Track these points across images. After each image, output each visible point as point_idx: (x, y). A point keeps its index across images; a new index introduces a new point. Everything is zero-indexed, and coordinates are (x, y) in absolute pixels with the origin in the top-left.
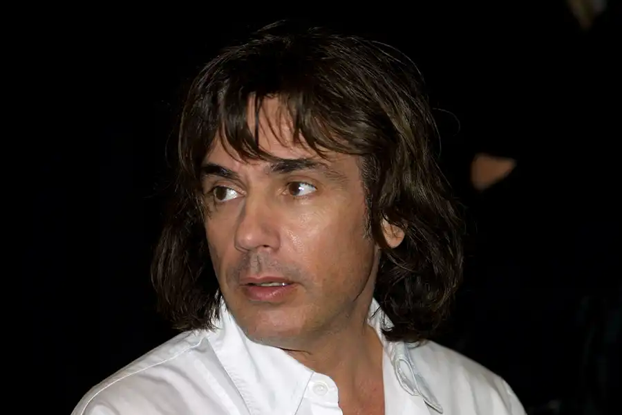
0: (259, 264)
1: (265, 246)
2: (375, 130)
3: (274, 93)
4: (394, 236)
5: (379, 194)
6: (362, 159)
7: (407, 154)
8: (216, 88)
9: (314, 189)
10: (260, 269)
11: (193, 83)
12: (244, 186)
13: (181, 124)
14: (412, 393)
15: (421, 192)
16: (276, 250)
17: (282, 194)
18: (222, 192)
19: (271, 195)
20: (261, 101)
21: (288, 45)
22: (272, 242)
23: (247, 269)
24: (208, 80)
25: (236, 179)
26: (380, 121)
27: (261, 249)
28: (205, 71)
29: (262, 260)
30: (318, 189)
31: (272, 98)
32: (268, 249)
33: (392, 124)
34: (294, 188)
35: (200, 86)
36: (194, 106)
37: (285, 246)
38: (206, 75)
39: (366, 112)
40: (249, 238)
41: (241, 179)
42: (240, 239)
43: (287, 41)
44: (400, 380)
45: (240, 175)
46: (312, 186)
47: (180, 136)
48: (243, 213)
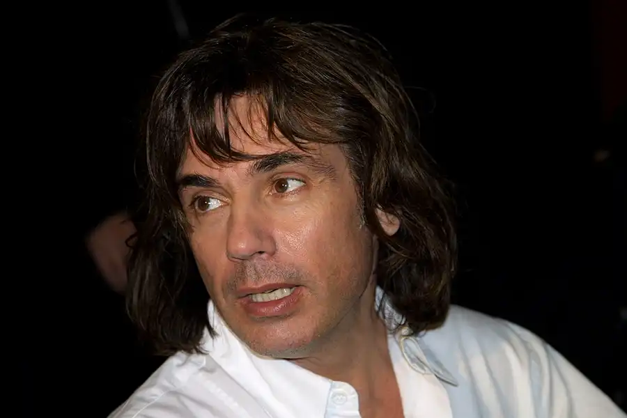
0: (257, 272)
1: (261, 253)
2: (355, 114)
3: (243, 90)
4: (390, 224)
5: (369, 181)
6: (346, 146)
7: (391, 135)
8: (180, 95)
9: (303, 184)
10: (259, 277)
11: (155, 93)
12: (227, 193)
13: (147, 139)
14: (423, 372)
15: (410, 172)
16: (273, 254)
17: (269, 195)
18: (203, 203)
19: (256, 198)
20: (229, 101)
21: (248, 40)
22: (267, 247)
23: (244, 280)
24: (170, 88)
25: (217, 187)
26: (357, 103)
27: (257, 256)
28: (166, 79)
29: (259, 267)
30: (306, 184)
31: (241, 96)
32: (264, 256)
33: (371, 105)
34: (281, 185)
35: (163, 96)
36: (159, 117)
37: (282, 248)
38: (167, 83)
39: (343, 97)
40: (242, 245)
41: (223, 185)
42: (233, 248)
43: (246, 35)
44: (408, 360)
45: (221, 181)
46: (299, 180)
47: (148, 151)
48: (231, 221)
